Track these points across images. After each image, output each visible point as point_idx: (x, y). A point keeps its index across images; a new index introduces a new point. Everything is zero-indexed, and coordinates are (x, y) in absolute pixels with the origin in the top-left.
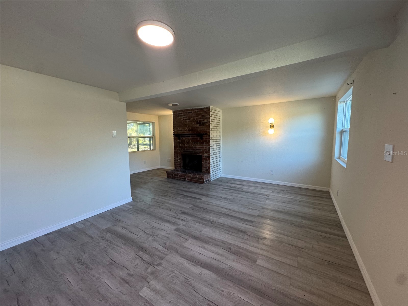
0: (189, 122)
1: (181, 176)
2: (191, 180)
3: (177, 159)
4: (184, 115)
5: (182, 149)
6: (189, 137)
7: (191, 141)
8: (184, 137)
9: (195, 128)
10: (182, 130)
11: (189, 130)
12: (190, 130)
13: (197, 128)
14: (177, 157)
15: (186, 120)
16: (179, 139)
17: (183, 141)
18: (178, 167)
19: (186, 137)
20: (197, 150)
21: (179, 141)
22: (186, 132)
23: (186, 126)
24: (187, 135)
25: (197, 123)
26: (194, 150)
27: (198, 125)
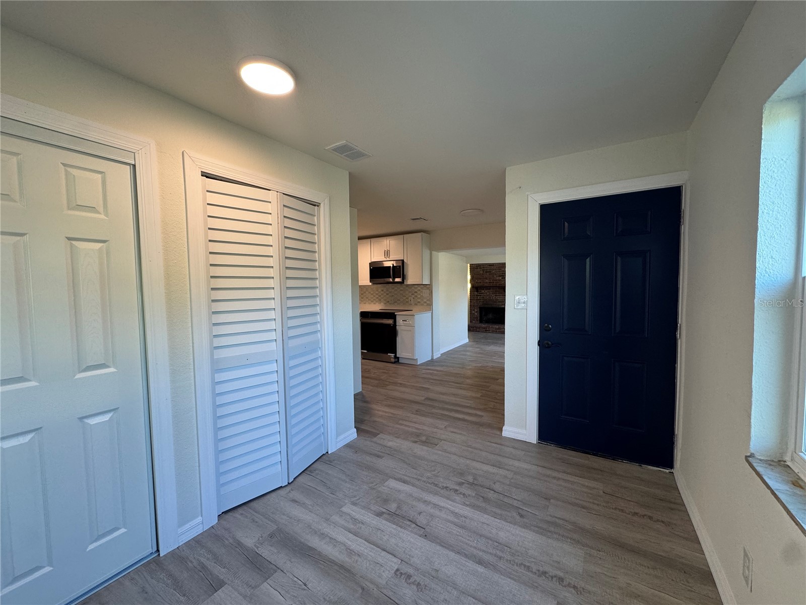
0: (489, 274)
1: (484, 328)
2: (497, 331)
3: (473, 312)
4: (484, 268)
5: (480, 302)
6: (490, 289)
7: (492, 294)
8: (484, 289)
9: (497, 280)
10: (480, 283)
11: (489, 283)
12: (491, 283)
13: (499, 280)
14: (474, 310)
15: (486, 272)
16: (477, 291)
17: (482, 293)
18: (474, 320)
19: (486, 289)
20: (500, 302)
21: (476, 293)
22: (486, 285)
23: (486, 279)
24: (488, 288)
25: (500, 276)
26: (495, 302)
27: (500, 278)
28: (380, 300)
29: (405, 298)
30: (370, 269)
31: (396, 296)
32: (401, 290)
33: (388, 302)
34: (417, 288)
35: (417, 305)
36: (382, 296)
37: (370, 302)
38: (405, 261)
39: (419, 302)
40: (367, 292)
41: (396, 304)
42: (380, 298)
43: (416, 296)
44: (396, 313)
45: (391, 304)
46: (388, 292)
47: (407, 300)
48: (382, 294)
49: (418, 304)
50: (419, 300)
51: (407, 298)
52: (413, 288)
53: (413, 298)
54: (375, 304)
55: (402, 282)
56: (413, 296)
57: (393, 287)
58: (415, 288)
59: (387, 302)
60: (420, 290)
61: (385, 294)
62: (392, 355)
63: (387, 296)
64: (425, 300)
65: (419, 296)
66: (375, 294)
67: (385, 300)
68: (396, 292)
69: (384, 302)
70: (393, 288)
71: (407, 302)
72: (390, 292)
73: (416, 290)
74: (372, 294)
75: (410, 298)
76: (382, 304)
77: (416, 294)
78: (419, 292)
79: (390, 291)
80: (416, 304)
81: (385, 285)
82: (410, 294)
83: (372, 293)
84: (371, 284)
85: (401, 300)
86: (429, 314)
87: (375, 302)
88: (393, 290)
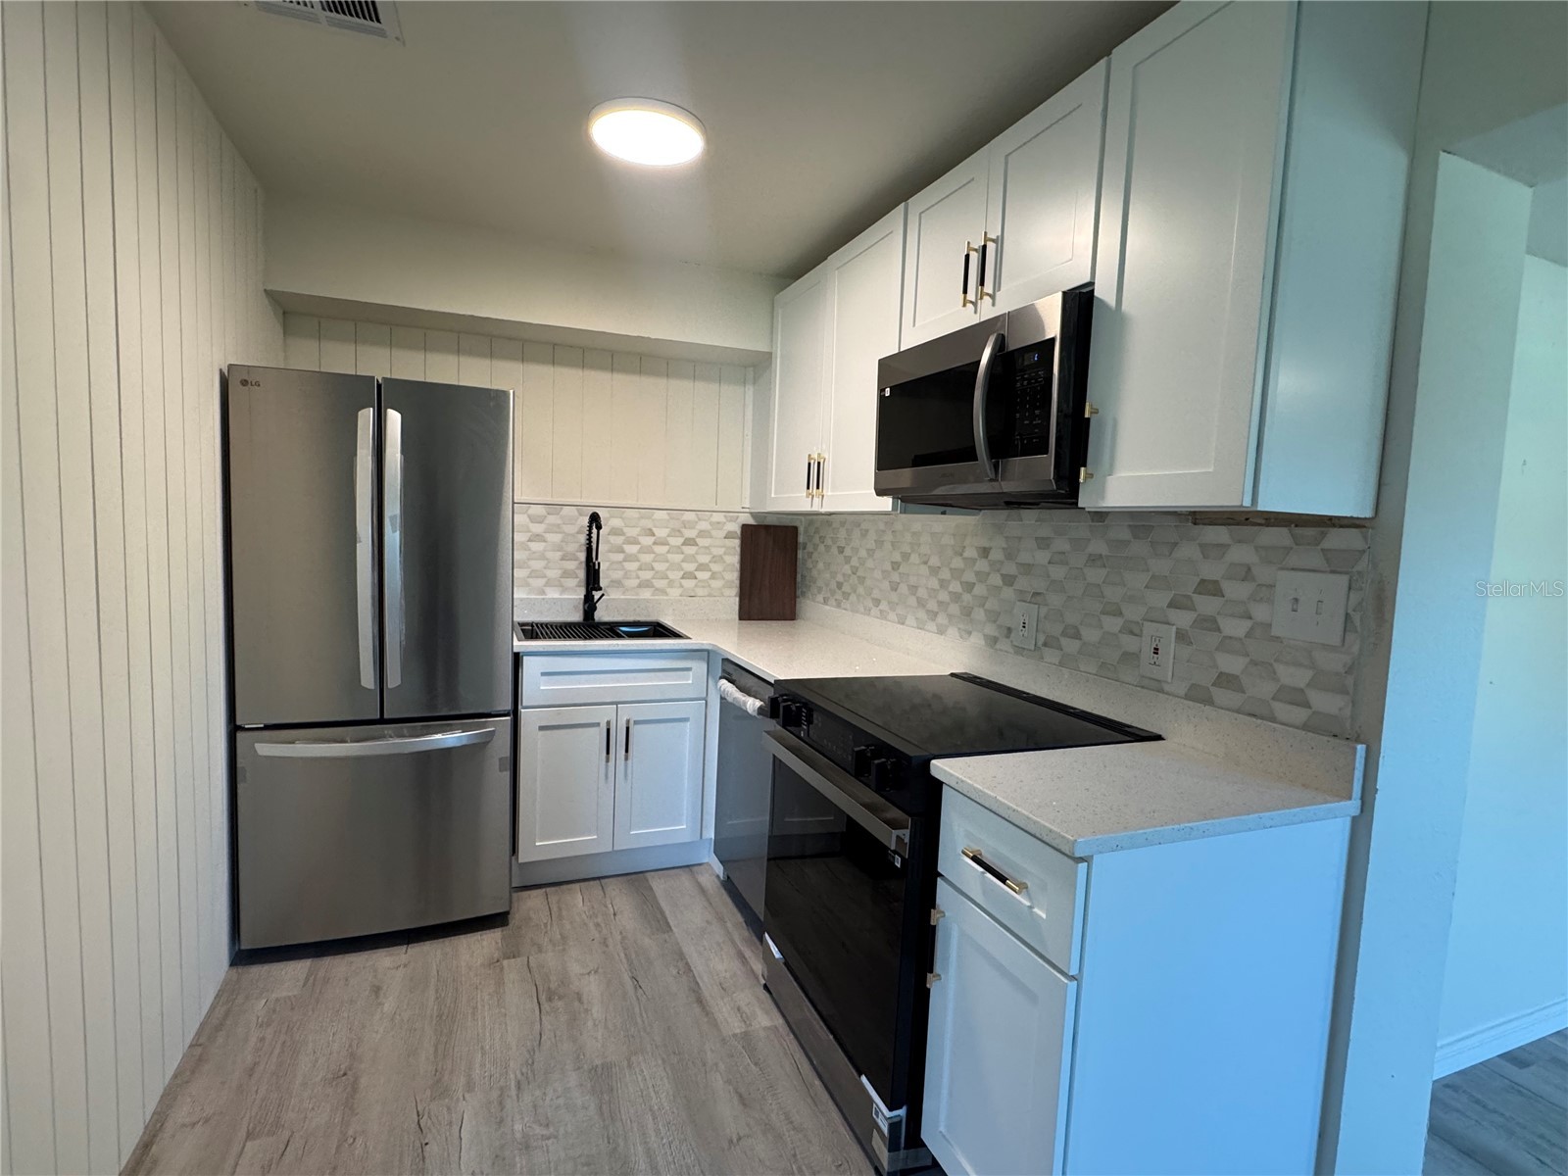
28: (967, 612)
29: (1113, 624)
30: (882, 399)
31: (1055, 600)
32: (1094, 560)
33: (1009, 630)
34: (1223, 548)
35: (1209, 701)
36: (980, 590)
37: (922, 614)
38: (1104, 292)
39: (1226, 680)
40: (915, 558)
41: (1053, 656)
42: (967, 597)
43: (1209, 624)
44: (941, 768)
45: (1019, 650)
46: (1011, 568)
47: (1129, 643)
48: (982, 577)
49: (1220, 695)
50: (1232, 664)
51: (1130, 630)
52: (1188, 551)
53: (1182, 637)
54: (941, 631)
55: (1065, 491)
56: (1183, 619)
57: (1045, 531)
58: (1204, 548)
59: (1002, 636)
60: (1247, 574)
61: (996, 580)
62: (884, 1115)
63: (1008, 593)
64: (1297, 677)
65: (1235, 628)
66: (945, 574)
67: (993, 617)
68: (1058, 572)
69: (991, 630)
70: (1043, 543)
71: (1131, 658)
72: (1027, 569)
73: (1211, 571)
74: (934, 571)
75: (1149, 629)
76: (977, 639)
77: (1207, 605)
78: (1235, 590)
79: (1024, 557)
80: (1198, 696)
81: (1002, 514)
82: (1160, 599)
83: (934, 561)
84: (886, 503)
85: (1091, 635)
86: (1330, 827)
87: (942, 619)
88: (1042, 557)
